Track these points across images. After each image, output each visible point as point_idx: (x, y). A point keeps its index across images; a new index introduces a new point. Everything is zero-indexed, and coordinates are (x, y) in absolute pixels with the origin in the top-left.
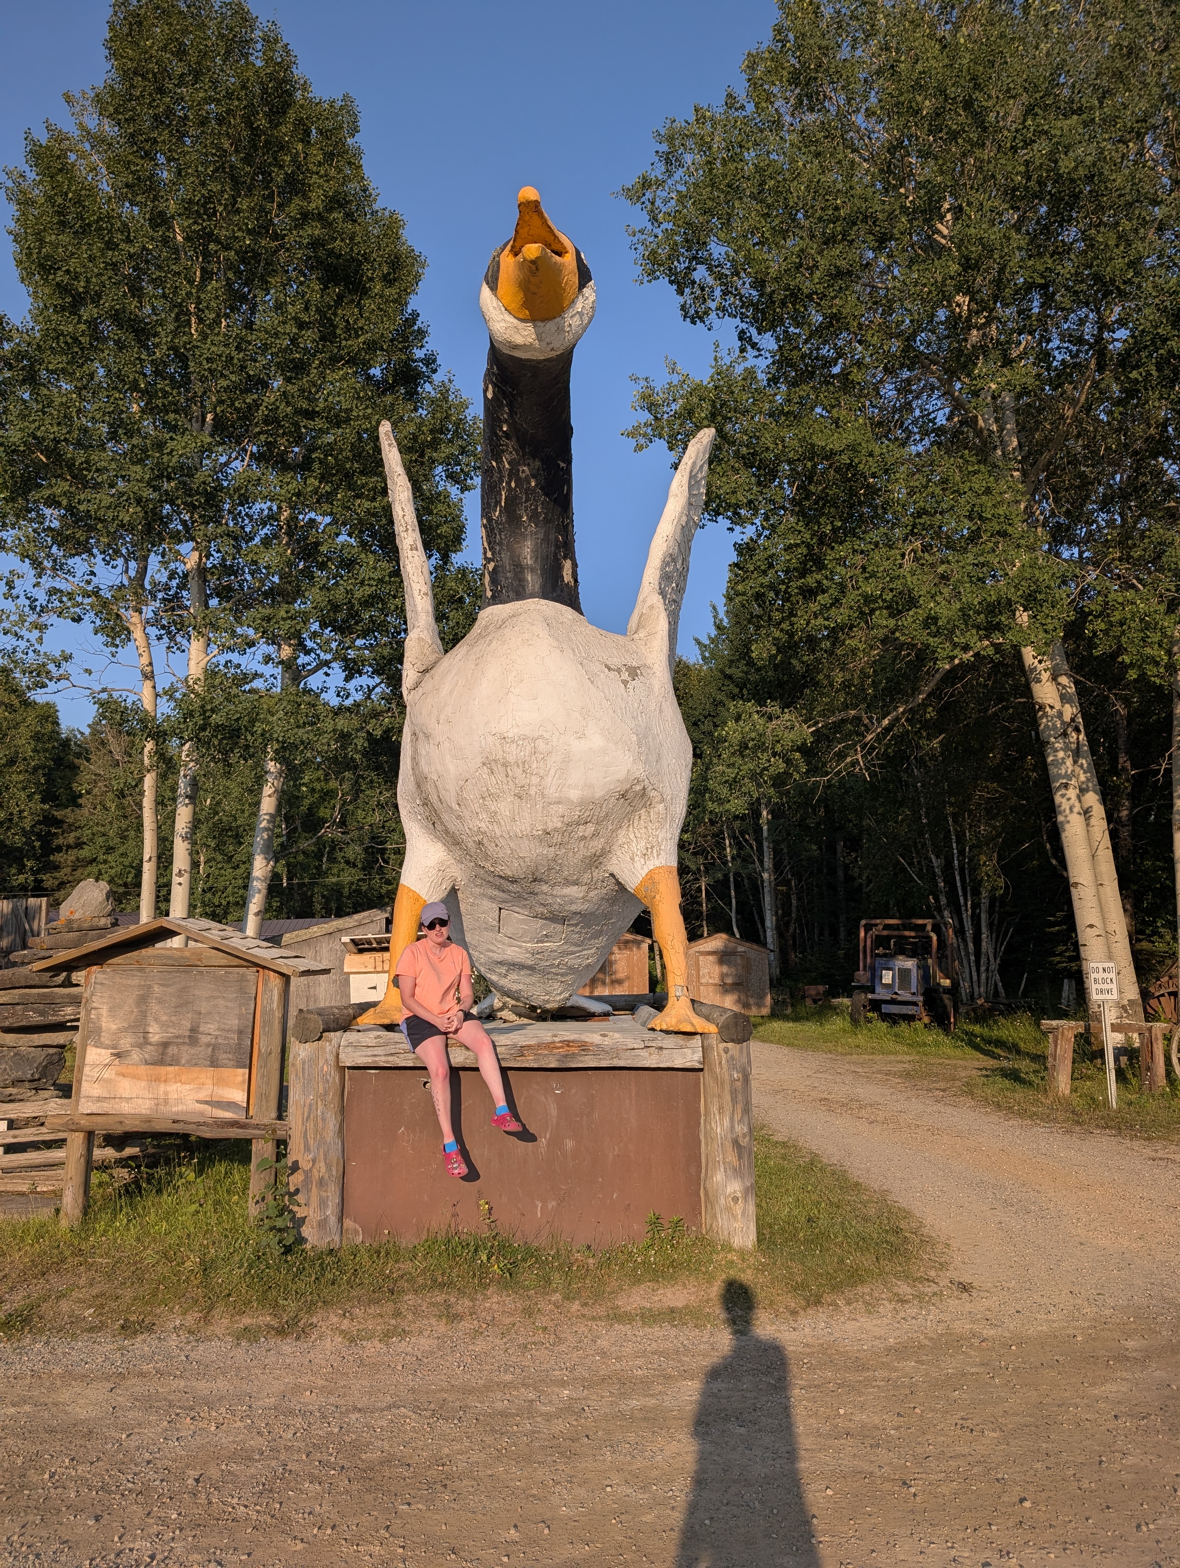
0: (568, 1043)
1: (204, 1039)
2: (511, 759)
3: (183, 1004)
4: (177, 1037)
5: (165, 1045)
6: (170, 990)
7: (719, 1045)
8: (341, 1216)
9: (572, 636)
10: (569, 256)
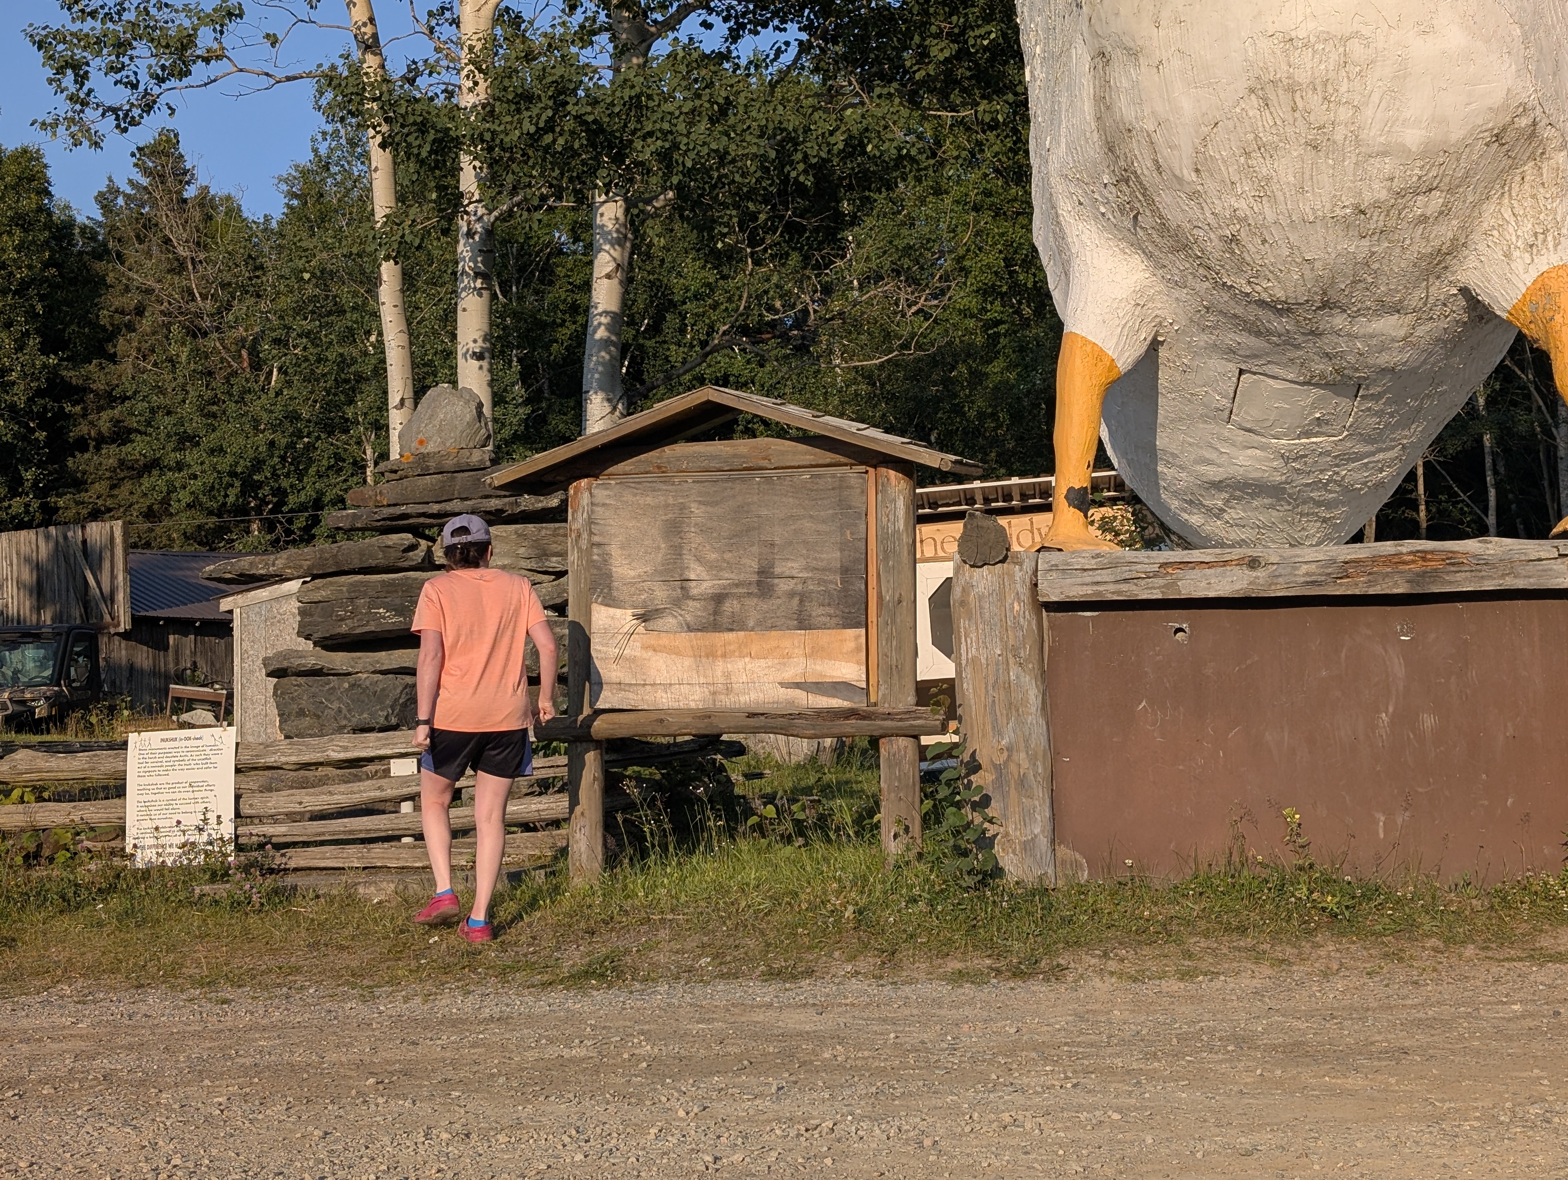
1: (783, 586)
2: (1302, 77)
3: (742, 531)
4: (737, 586)
5: (718, 599)
6: (718, 510)
8: (1053, 841)
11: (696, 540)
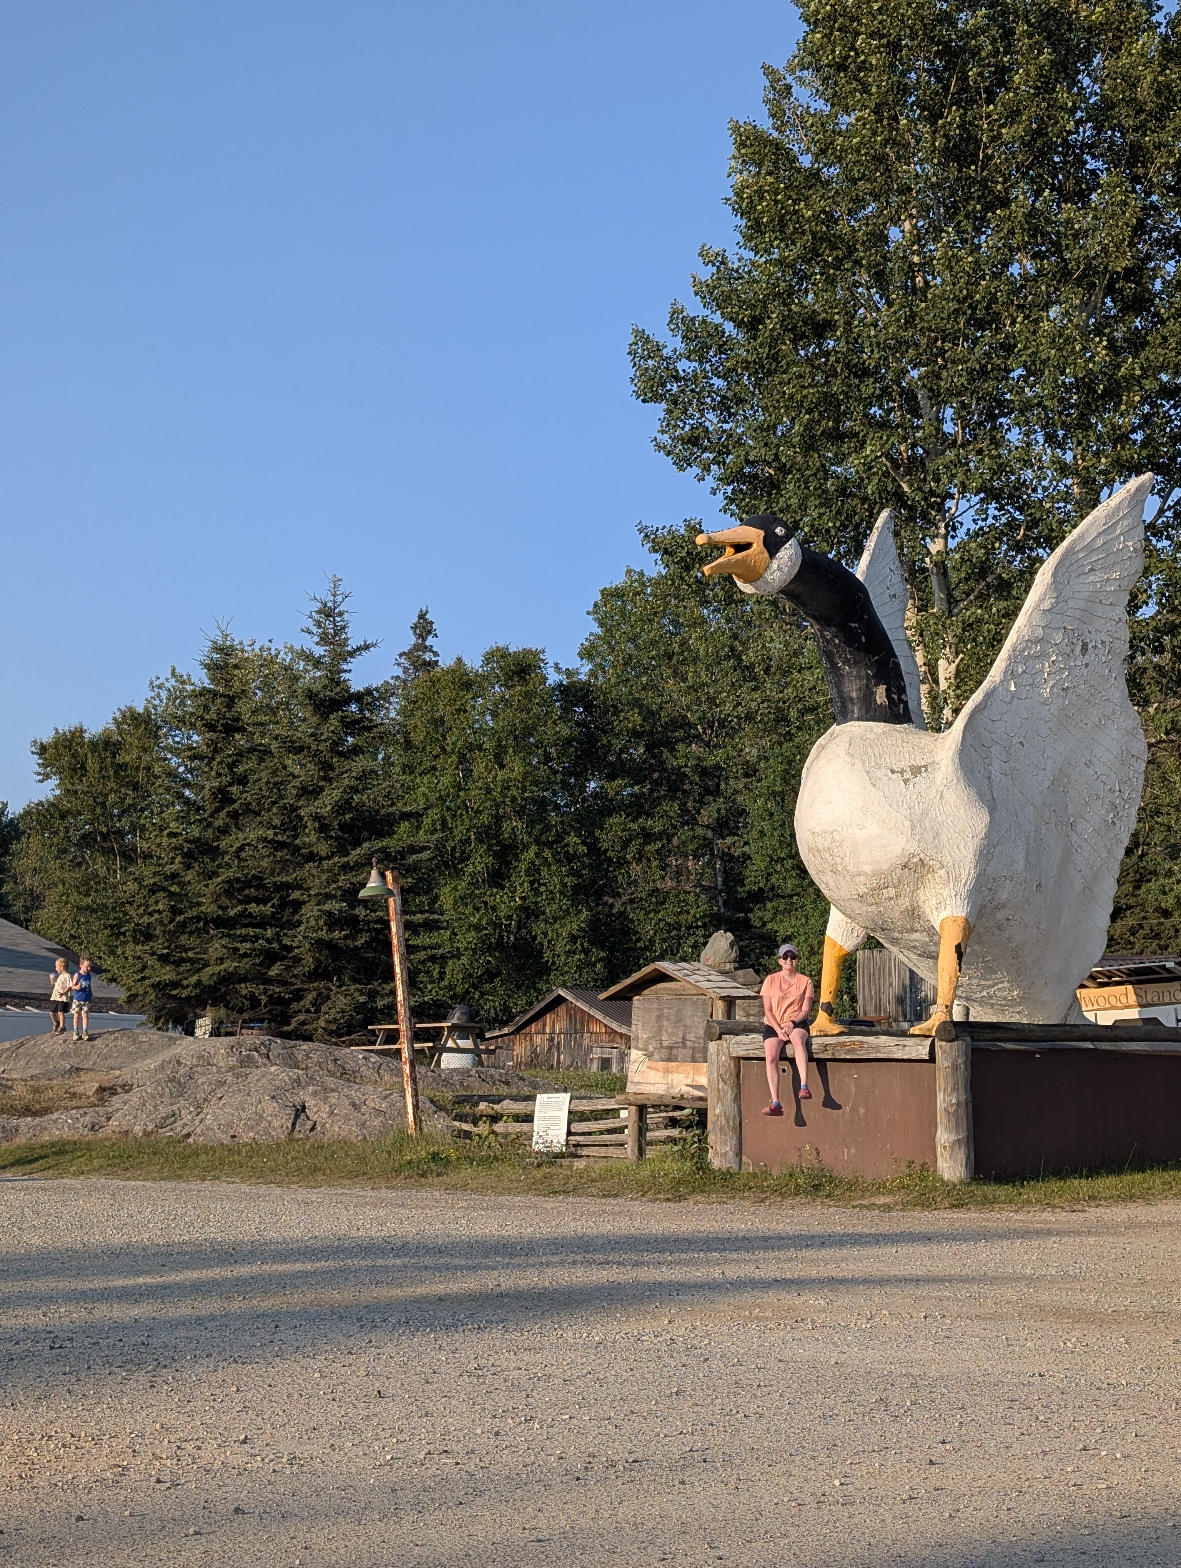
0: (854, 1043)
1: (689, 1044)
2: (820, 847)
3: (679, 1020)
4: (676, 1043)
5: (671, 1048)
6: (672, 1012)
7: (938, 1043)
8: (739, 1153)
9: (870, 750)
10: (755, 545)
11: (665, 1023)
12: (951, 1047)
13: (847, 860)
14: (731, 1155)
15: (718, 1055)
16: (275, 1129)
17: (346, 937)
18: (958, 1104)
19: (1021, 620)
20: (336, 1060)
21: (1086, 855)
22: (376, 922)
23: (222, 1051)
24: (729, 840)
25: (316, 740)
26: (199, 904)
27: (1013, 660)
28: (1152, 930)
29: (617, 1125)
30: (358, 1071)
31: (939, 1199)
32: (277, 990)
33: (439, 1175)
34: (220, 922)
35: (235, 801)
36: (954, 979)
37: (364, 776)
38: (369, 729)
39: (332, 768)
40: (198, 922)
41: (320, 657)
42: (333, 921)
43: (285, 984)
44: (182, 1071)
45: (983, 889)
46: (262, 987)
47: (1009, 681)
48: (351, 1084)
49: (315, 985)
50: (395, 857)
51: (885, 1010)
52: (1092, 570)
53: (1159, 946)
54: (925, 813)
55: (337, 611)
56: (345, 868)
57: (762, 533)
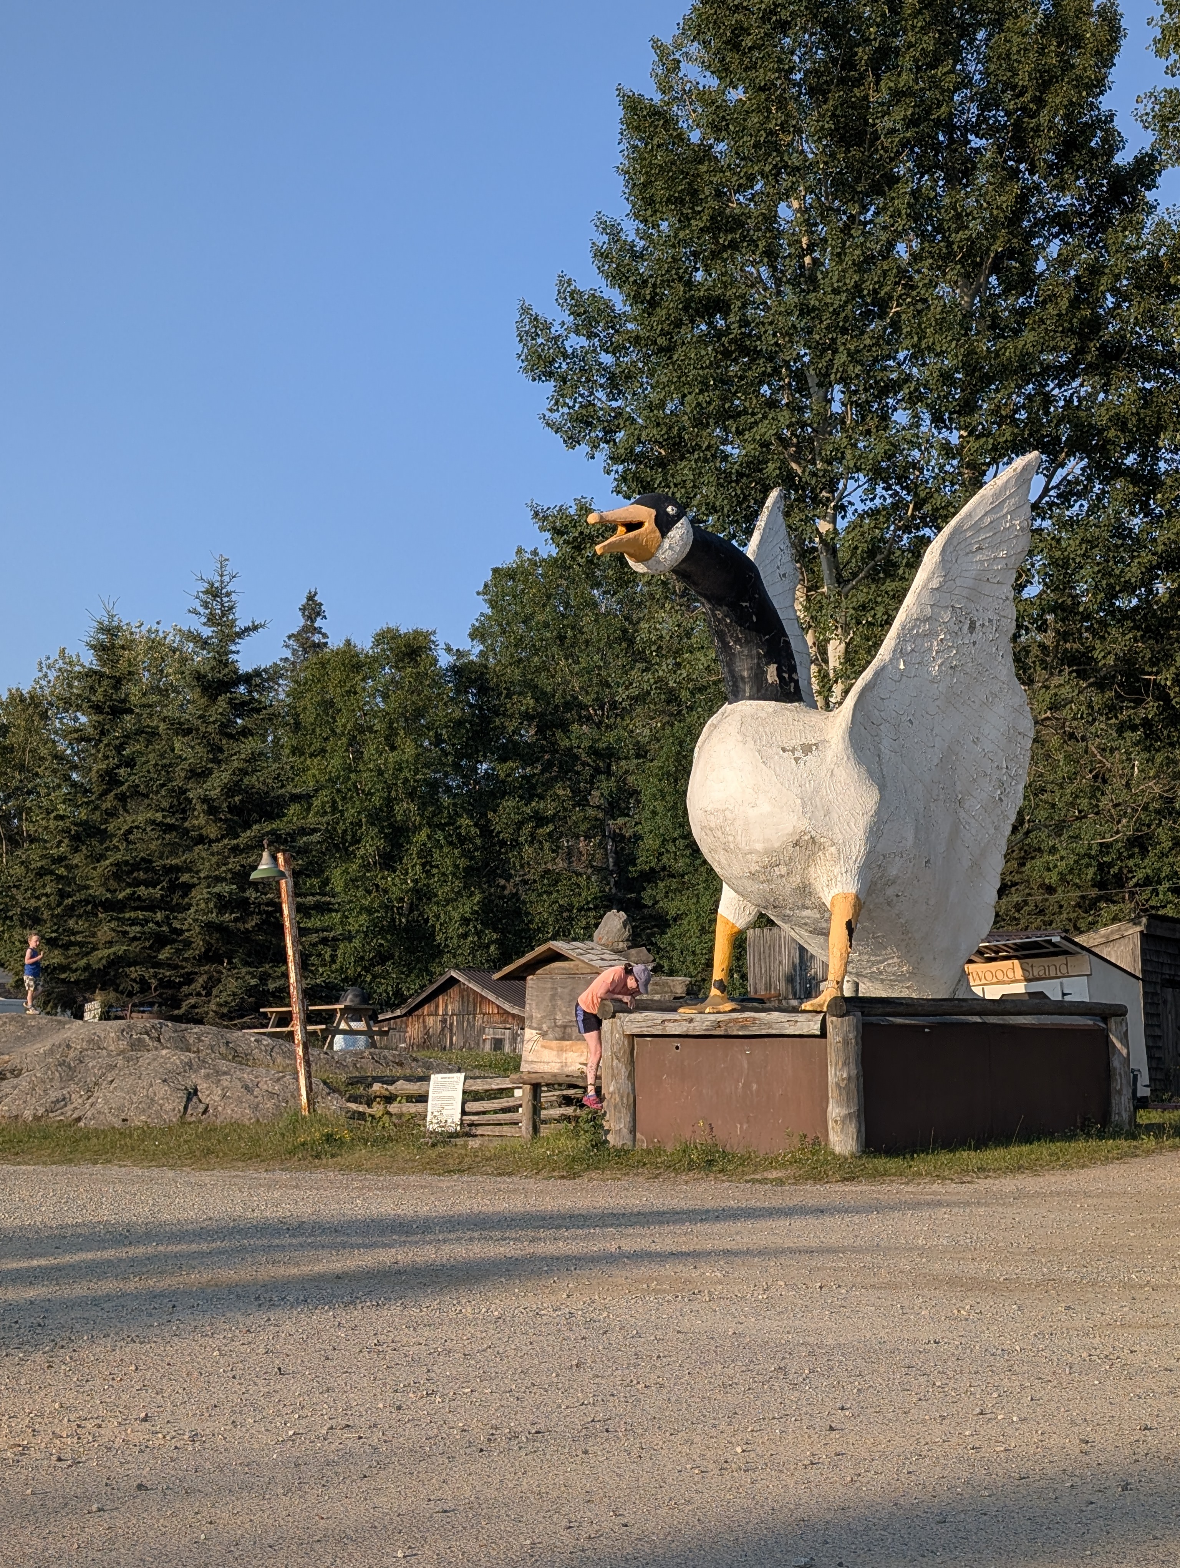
0: (746, 1019)
2: (713, 825)
5: (565, 1027)
7: (829, 1019)
8: (633, 1131)
9: (761, 729)
10: (646, 524)
11: (559, 1003)
12: (842, 1023)
13: (739, 838)
14: (625, 1131)
15: (612, 1033)
16: (167, 1113)
17: (236, 920)
18: (849, 1078)
19: (910, 599)
20: (228, 1043)
21: (974, 832)
22: (267, 905)
23: (112, 1035)
24: (620, 821)
25: (203, 722)
26: (87, 887)
27: (902, 638)
28: (1036, 906)
29: (511, 1104)
30: (250, 1054)
31: (831, 1173)
32: (168, 974)
33: (333, 1156)
34: (110, 906)
35: (123, 784)
36: (845, 955)
37: (254, 758)
38: (258, 711)
39: (221, 750)
40: (86, 905)
41: (209, 638)
42: (223, 904)
43: (175, 967)
44: (72, 1054)
45: (873, 865)
46: (152, 971)
47: (898, 659)
48: (244, 1067)
49: (206, 968)
50: (286, 839)
51: (775, 989)
52: (979, 549)
53: (1044, 922)
54: (816, 791)
55: (224, 591)
56: (235, 850)
57: (653, 512)
